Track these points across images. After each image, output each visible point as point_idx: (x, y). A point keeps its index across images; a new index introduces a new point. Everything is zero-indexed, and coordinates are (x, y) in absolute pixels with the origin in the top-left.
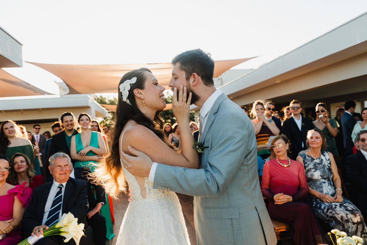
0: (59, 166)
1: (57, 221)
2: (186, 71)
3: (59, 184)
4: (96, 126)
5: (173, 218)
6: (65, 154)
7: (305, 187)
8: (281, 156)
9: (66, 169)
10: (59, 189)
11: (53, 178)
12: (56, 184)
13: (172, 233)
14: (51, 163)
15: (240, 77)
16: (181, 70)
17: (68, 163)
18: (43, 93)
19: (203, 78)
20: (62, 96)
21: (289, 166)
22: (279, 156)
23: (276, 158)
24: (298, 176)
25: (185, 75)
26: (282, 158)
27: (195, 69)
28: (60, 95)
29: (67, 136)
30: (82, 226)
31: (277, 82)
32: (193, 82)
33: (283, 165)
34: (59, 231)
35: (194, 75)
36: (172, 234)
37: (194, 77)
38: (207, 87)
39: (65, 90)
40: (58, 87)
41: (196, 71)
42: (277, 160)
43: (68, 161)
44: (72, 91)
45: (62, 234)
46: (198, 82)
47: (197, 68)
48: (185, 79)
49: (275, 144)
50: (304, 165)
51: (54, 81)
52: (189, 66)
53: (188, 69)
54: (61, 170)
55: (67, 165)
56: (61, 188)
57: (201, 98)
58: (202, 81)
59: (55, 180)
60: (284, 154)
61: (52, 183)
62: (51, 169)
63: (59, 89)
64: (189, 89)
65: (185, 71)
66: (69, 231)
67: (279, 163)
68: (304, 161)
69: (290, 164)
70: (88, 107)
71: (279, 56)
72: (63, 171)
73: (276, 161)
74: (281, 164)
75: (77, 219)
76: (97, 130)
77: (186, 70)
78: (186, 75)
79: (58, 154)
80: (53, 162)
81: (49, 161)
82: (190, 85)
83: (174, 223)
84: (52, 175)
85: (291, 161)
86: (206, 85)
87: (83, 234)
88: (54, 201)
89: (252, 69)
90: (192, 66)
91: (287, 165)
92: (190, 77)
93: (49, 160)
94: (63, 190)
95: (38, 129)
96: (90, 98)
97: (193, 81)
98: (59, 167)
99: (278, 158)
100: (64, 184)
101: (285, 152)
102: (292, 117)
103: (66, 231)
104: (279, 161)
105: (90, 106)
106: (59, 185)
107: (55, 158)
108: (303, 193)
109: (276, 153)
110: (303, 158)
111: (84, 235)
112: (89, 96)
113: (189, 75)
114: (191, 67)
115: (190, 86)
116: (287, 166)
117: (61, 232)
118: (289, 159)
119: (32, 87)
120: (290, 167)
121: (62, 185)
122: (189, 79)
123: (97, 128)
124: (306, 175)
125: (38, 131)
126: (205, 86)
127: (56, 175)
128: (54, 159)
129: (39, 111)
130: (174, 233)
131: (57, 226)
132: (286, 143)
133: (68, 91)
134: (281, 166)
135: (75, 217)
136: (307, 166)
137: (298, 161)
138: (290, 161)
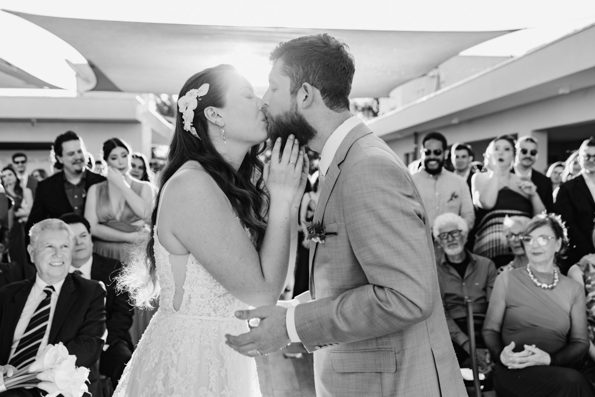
0: (50, 246)
1: (34, 360)
2: (292, 77)
3: (46, 285)
4: (140, 168)
5: (219, 361)
6: (63, 222)
7: (583, 338)
8: (540, 264)
9: (64, 253)
10: (46, 295)
11: (36, 271)
12: (40, 285)
13: (210, 388)
14: (34, 240)
15: (477, 75)
16: (283, 75)
17: (68, 241)
18: (39, 84)
19: (324, 93)
20: (81, 94)
21: (552, 288)
22: (535, 263)
23: (526, 265)
24: (570, 313)
25: (289, 84)
26: (540, 269)
27: (310, 74)
28: (78, 91)
29: (69, 184)
30: (85, 372)
31: (561, 91)
32: (304, 100)
33: (539, 284)
34: (36, 379)
35: (305, 87)
36: (211, 390)
37: (307, 91)
38: (331, 111)
39: (87, 81)
40: (74, 73)
41: (311, 77)
42: (529, 270)
43: (68, 238)
44: (103, 83)
45: (41, 386)
46: (313, 100)
47: (315, 71)
48: (289, 92)
49: (532, 234)
50: (585, 286)
51: (66, 60)
52: (299, 66)
53: (297, 74)
54: (53, 256)
55: (66, 246)
56: (49, 294)
57: (318, 134)
58: (323, 99)
59: (40, 276)
60: (546, 262)
61: (33, 281)
62: (32, 251)
63: (75, 78)
64: (296, 114)
65: (290, 76)
66: (55, 381)
67: (532, 278)
68: (585, 278)
69: (555, 285)
70: (134, 122)
71: (575, 30)
72: (57, 257)
73: (526, 273)
74: (535, 280)
75: (74, 358)
76: (141, 177)
77: (292, 75)
78: (291, 84)
79: (49, 221)
80: (37, 238)
81: (30, 234)
82: (297, 105)
83: (220, 371)
84: (33, 265)
85: (559, 278)
86: (331, 107)
87: (85, 388)
88: (33, 319)
89: (512, 57)
90: (303, 68)
91: (548, 285)
92: (298, 90)
93: (28, 233)
94: (54, 298)
95: (20, 164)
96: (139, 103)
97: (304, 98)
98: (50, 249)
99: (533, 266)
100: (58, 286)
101: (551, 257)
102: (581, 177)
103: (49, 379)
104: (532, 274)
105: (139, 118)
106: (47, 287)
107: (43, 229)
108: (576, 350)
109: (529, 255)
110: (582, 270)
111: (87, 392)
112: (138, 98)
113: (297, 85)
114: (301, 70)
115: (297, 108)
116: (548, 288)
117: (40, 381)
118: (556, 274)
119: (15, 70)
120: (554, 290)
121: (52, 287)
122: (296, 93)
123: (141, 172)
124: (588, 310)
125: (22, 166)
126: (328, 109)
127: (41, 264)
128: (39, 232)
129: (29, 125)
130: (214, 390)
131: (32, 368)
132: (558, 238)
133: (93, 83)
134: (536, 285)
135: (70, 354)
136: (590, 289)
137: (571, 277)
138: (556, 276)
